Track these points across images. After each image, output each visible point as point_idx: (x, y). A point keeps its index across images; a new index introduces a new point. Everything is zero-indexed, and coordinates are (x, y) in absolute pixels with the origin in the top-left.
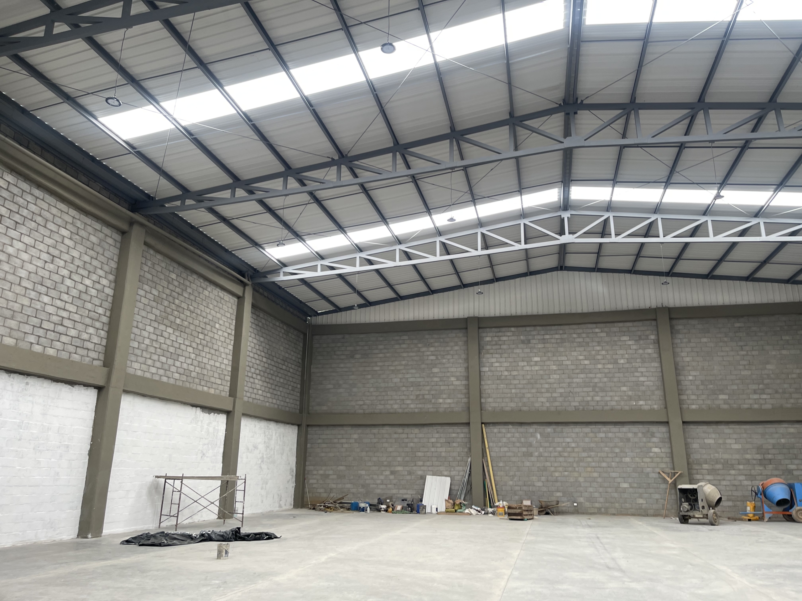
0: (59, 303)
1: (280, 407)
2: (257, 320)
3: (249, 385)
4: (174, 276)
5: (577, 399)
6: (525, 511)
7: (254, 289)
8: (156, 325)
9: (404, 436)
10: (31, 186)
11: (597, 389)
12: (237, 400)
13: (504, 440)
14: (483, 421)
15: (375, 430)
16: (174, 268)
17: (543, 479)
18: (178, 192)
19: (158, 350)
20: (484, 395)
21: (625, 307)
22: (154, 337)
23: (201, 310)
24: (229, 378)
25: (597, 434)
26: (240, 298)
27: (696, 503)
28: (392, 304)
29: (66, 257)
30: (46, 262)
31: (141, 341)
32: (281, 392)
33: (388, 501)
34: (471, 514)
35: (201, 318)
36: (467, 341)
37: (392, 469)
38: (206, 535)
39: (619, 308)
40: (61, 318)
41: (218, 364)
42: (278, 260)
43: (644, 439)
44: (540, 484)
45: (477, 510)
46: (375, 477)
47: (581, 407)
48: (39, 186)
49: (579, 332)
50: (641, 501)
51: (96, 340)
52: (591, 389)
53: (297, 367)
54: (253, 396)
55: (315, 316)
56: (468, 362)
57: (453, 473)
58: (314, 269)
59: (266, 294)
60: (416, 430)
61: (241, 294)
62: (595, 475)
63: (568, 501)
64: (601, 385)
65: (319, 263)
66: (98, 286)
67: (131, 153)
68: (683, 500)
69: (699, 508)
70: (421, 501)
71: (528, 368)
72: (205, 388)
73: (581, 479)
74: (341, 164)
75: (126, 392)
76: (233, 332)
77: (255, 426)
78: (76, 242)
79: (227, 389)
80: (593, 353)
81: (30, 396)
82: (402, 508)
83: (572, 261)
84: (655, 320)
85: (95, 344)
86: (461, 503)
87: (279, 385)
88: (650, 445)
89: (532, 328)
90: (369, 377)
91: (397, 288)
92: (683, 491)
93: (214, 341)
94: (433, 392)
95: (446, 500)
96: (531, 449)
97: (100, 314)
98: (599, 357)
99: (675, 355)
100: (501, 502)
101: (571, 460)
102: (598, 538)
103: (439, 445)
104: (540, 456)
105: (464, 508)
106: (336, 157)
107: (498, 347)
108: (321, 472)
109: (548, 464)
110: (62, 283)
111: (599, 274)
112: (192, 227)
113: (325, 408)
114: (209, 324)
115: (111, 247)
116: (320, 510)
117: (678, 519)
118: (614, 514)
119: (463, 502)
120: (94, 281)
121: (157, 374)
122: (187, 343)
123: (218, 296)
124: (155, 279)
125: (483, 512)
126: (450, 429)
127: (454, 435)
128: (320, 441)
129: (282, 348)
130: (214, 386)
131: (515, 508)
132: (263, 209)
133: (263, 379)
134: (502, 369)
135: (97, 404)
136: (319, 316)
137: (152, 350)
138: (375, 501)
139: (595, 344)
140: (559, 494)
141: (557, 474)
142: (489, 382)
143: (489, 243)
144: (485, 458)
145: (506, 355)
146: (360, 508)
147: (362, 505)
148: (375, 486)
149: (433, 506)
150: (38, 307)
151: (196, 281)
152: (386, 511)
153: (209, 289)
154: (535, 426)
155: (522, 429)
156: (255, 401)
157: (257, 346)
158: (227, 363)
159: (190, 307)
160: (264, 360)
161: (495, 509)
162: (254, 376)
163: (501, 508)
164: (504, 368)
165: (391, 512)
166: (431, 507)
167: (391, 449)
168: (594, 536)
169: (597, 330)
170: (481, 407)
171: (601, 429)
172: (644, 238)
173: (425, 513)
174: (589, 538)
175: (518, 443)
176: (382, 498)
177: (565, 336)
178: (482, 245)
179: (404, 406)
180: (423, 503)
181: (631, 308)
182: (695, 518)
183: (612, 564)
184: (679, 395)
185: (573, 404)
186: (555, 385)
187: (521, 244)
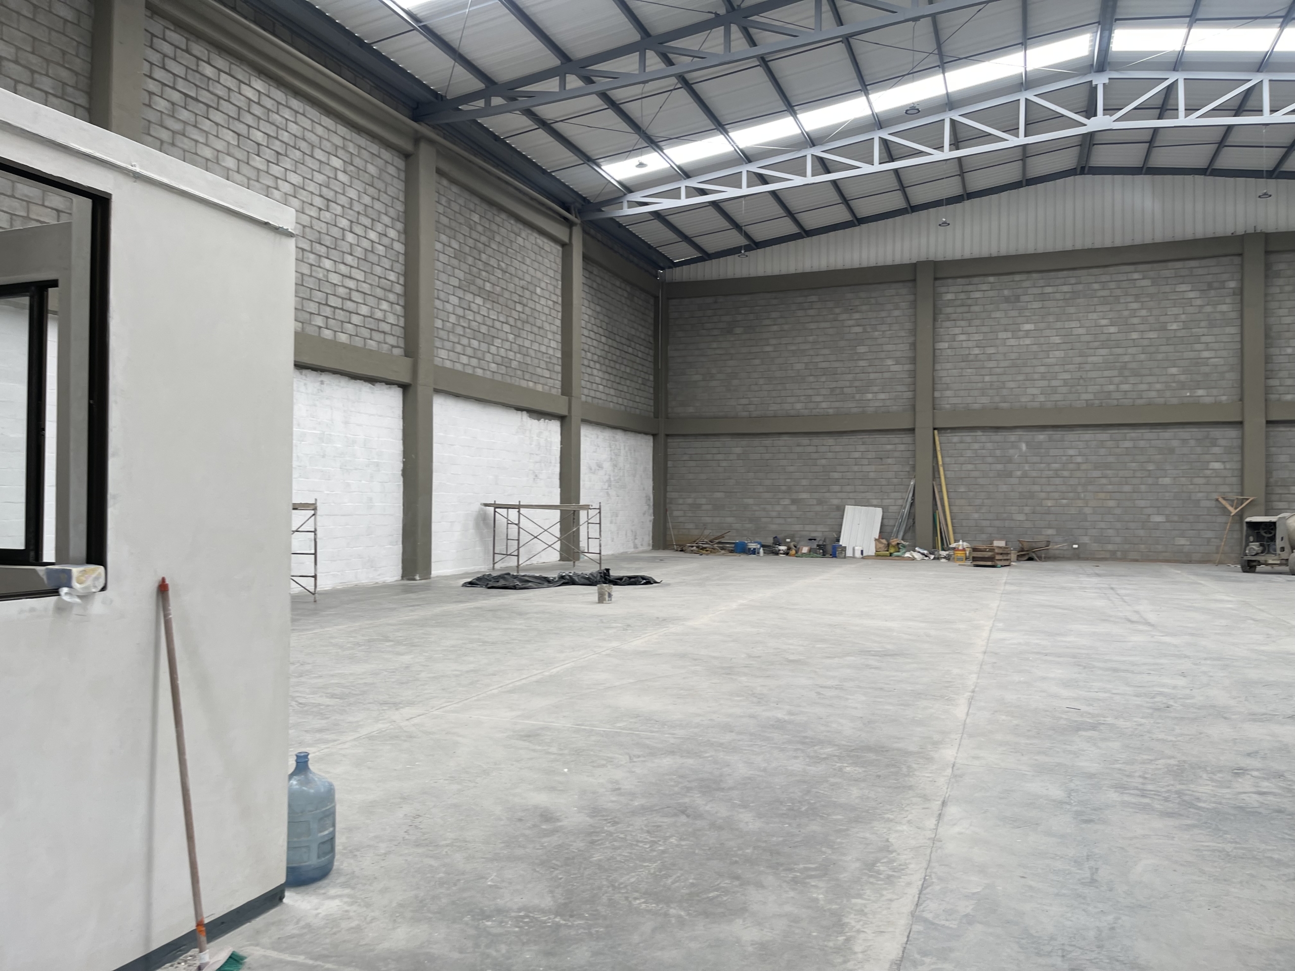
0: (343, 269)
1: (628, 409)
2: (589, 278)
3: (586, 377)
4: (476, 218)
5: (1090, 389)
6: (998, 554)
7: (585, 232)
8: (460, 293)
9: (811, 449)
10: (286, 95)
11: (1127, 373)
12: (574, 401)
13: (969, 453)
14: (937, 426)
15: (768, 442)
16: (476, 204)
17: (1027, 509)
18: (478, 85)
19: (468, 330)
20: (938, 386)
21: (1189, 236)
22: (460, 311)
23: (516, 268)
24: (558, 368)
25: (1120, 442)
26: (566, 246)
27: (1272, 543)
28: (792, 244)
29: (342, 200)
30: (320, 209)
31: (445, 319)
32: (628, 386)
33: (788, 540)
34: (914, 559)
35: (516, 280)
36: (915, 301)
37: (794, 496)
38: (568, 577)
39: (1179, 237)
40: (348, 291)
41: (543, 349)
42: (619, 182)
43: (1199, 450)
44: (1021, 517)
45: (923, 554)
46: (769, 507)
47: (1097, 402)
48: (297, 93)
49: (1104, 280)
50: (1182, 541)
51: (391, 319)
52: (1115, 373)
53: (647, 349)
54: (592, 393)
55: (670, 267)
56: (915, 335)
57: (886, 502)
58: (674, 194)
59: (599, 236)
60: (830, 441)
61: (566, 239)
62: (1112, 503)
63: (1065, 541)
64: (1133, 365)
65: (683, 184)
66: (385, 241)
67: (415, 29)
68: (1251, 539)
69: (1275, 550)
70: (838, 540)
71: (1012, 342)
72: (531, 384)
73: (1087, 510)
74: (731, 23)
75: (437, 391)
76: (560, 298)
77: (598, 437)
78: (351, 177)
79: (558, 384)
80: (1126, 313)
81: (327, 399)
82: (810, 550)
83: (1102, 157)
84: (1240, 255)
85: (392, 324)
86: (898, 544)
87: (625, 377)
88: (1207, 457)
89: (1024, 277)
90: (757, 362)
91: (801, 217)
92: (1253, 526)
93: (536, 315)
94: (857, 384)
95: (876, 540)
96: (1010, 467)
97: (392, 282)
98: (1135, 320)
99: (1267, 313)
100: (961, 543)
101: (1073, 481)
102: (1112, 589)
103: (865, 462)
104: (1025, 475)
105: (902, 551)
106: (722, 11)
107: (965, 309)
108: (690, 501)
109: (1037, 488)
110: (343, 240)
111: (1147, 178)
112: (496, 138)
113: (691, 410)
114: (527, 289)
115: (395, 179)
116: (692, 552)
117: (1239, 566)
118: (1136, 561)
119: (902, 542)
120: (380, 234)
121: (469, 365)
122: (502, 318)
123: (536, 245)
124: (454, 224)
125: (932, 557)
126: (883, 438)
127: (889, 447)
128: (686, 457)
129: (626, 321)
130: (542, 380)
131: (984, 551)
132: (602, 103)
133: (604, 368)
134: (970, 344)
135: (404, 407)
136: (676, 267)
137: (459, 330)
138: (770, 541)
139: (1130, 299)
140: (1050, 532)
141: (1049, 503)
142: (949, 366)
143: (962, 135)
144: (938, 479)
145: (977, 322)
146: (750, 549)
147: (752, 546)
148: (769, 520)
149: (856, 548)
150: (320, 276)
151: (506, 224)
152: (787, 554)
153: (524, 234)
154: (1019, 432)
155: (998, 437)
156: (596, 401)
157: (593, 319)
158: (555, 347)
159: (501, 263)
160: (603, 339)
161: (951, 552)
162: (592, 364)
163: (961, 550)
164: (974, 343)
165: (794, 555)
166: (854, 549)
167: (791, 469)
168: (1107, 586)
169: (1136, 276)
170: (934, 405)
171: (1128, 435)
172: (1235, 116)
173: (845, 557)
174: (1099, 588)
175: (990, 458)
176: (779, 536)
177: (1080, 287)
178: (950, 141)
179: (811, 405)
180: (841, 543)
181: (1200, 235)
182: (1267, 564)
183: (1135, 617)
184: (1267, 378)
185: (1085, 396)
186: (1057, 367)
187: (1018, 137)
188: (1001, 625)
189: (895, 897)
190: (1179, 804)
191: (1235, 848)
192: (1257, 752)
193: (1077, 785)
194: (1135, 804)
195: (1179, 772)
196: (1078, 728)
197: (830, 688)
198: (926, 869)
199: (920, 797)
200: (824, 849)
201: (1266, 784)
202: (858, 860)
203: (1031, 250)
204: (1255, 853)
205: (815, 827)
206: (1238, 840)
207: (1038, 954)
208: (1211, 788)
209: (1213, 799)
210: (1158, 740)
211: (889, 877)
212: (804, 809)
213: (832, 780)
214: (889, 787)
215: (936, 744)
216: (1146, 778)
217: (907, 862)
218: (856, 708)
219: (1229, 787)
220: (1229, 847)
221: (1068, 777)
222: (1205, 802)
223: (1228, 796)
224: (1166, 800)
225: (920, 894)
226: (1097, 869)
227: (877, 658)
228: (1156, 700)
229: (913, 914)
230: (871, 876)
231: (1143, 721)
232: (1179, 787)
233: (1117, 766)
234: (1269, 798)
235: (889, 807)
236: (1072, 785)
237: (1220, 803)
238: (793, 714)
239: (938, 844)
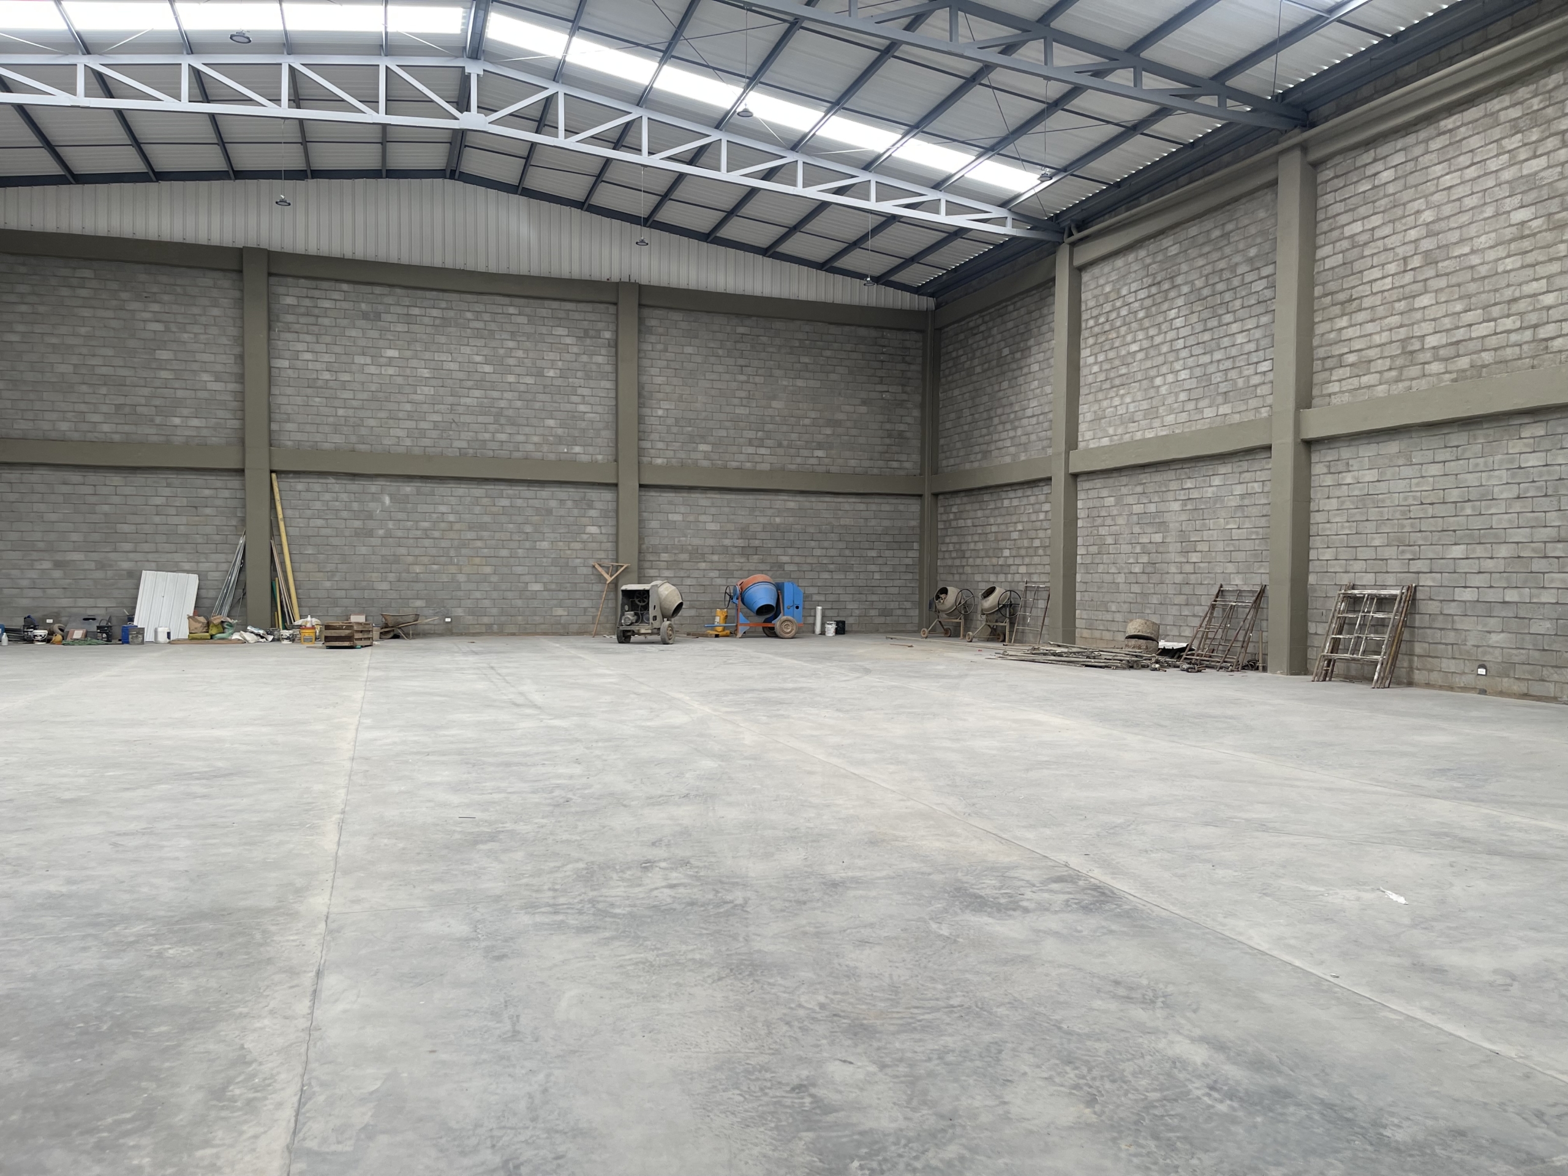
5: (464, 435)
6: (357, 631)
9: (86, 489)
11: (503, 421)
13: (318, 505)
14: (275, 468)
17: (392, 577)
20: (277, 417)
25: (496, 500)
27: (646, 612)
33: (49, 621)
34: (245, 642)
36: (242, 299)
37: (59, 557)
43: (576, 512)
44: (385, 586)
45: (258, 635)
46: (15, 573)
47: (471, 451)
50: (560, 612)
52: (491, 419)
56: (243, 345)
57: (204, 566)
60: (116, 479)
62: (488, 570)
63: (435, 615)
64: (510, 412)
68: (627, 608)
69: (648, 620)
70: (131, 619)
71: (373, 369)
73: (461, 578)
80: (502, 352)
82: (86, 635)
83: (474, 163)
84: (616, 304)
86: (222, 622)
88: (584, 520)
89: (386, 290)
91: (67, 153)
92: (627, 594)
94: (157, 402)
95: (189, 617)
96: (371, 524)
98: (512, 361)
99: (640, 370)
100: (309, 618)
101: (444, 544)
102: (492, 668)
103: (172, 511)
104: (389, 535)
105: (229, 631)
107: (312, 320)
109: (403, 551)
111: (523, 199)
117: (615, 637)
118: (513, 634)
119: (229, 619)
125: (270, 638)
126: (198, 480)
127: (207, 492)
131: (340, 628)
134: (318, 366)
138: (18, 623)
139: (505, 336)
140: (419, 603)
141: (418, 569)
142: (289, 391)
143: (304, 92)
144: (276, 538)
145: (328, 339)
148: (16, 591)
149: (160, 629)
152: (47, 640)
154: (382, 482)
155: (355, 486)
161: (297, 631)
163: (309, 628)
164: (324, 366)
165: (59, 643)
166: (156, 632)
167: (53, 517)
168: (485, 665)
169: (511, 310)
170: (270, 440)
171: (505, 492)
172: (614, 149)
173: (142, 642)
174: (478, 668)
175: (346, 512)
176: (32, 616)
177: (451, 314)
178: (289, 95)
179: (84, 427)
180: (135, 623)
181: (576, 275)
182: (640, 634)
183: (520, 700)
184: (640, 439)
185: (457, 444)
186: (425, 406)
187: (378, 112)
188: (368, 721)
189: (262, 1130)
190: (594, 914)
191: (657, 956)
192: (661, 840)
193: (482, 914)
194: (548, 924)
195: (590, 876)
196: (475, 841)
197: (133, 834)
198: (303, 1076)
199: (284, 972)
200: (144, 1084)
201: (674, 874)
202: (200, 1087)
203: (393, 259)
204: (677, 957)
205: (126, 1053)
206: (659, 946)
207: (463, 1154)
208: (623, 889)
209: (627, 902)
210: (562, 842)
211: (249, 1102)
212: (105, 1027)
213: (148, 973)
214: (237, 967)
215: (300, 892)
216: (555, 890)
217: (274, 1072)
218: (177, 859)
219: (640, 885)
220: (651, 956)
221: (471, 906)
222: (620, 906)
223: (641, 895)
224: (580, 912)
225: (297, 1115)
226: (518, 1016)
227: (204, 781)
228: (554, 794)
229: (289, 1149)
230: (222, 1108)
231: (544, 821)
232: (592, 894)
233: (524, 881)
234: (680, 891)
235: (240, 996)
236: (477, 915)
237: (635, 906)
238: (74, 883)
239: (316, 1034)
